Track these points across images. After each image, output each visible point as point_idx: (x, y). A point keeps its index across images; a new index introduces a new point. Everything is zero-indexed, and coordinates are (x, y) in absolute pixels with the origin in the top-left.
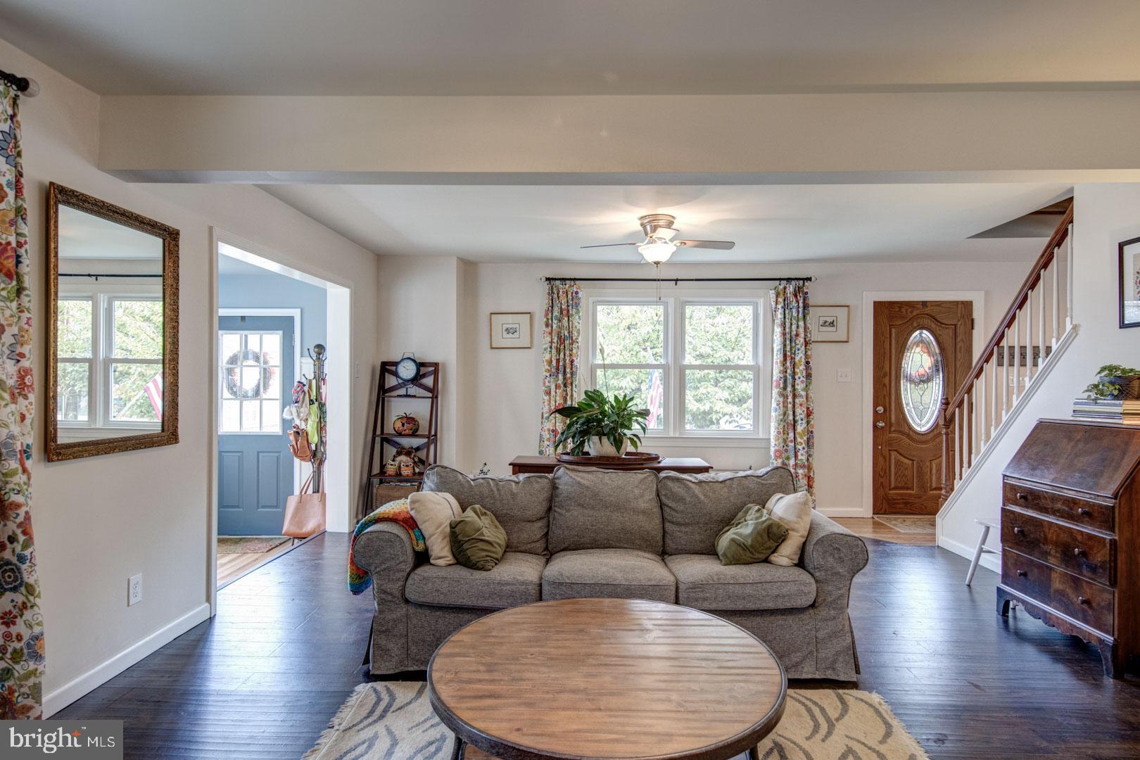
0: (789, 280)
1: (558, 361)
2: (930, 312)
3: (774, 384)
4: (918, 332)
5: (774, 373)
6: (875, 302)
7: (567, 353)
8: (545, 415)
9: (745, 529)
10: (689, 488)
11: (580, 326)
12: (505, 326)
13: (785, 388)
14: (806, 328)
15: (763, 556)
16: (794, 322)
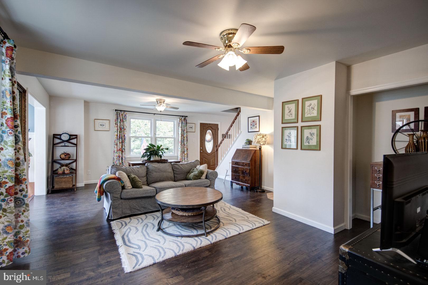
0: (182, 116)
1: (120, 135)
2: (210, 126)
3: (179, 142)
4: (208, 130)
5: (179, 139)
6: (200, 123)
7: (123, 133)
8: (115, 152)
9: (196, 172)
10: (179, 166)
11: (127, 125)
12: (100, 124)
13: (182, 143)
14: (186, 128)
15: (199, 178)
16: (184, 127)
